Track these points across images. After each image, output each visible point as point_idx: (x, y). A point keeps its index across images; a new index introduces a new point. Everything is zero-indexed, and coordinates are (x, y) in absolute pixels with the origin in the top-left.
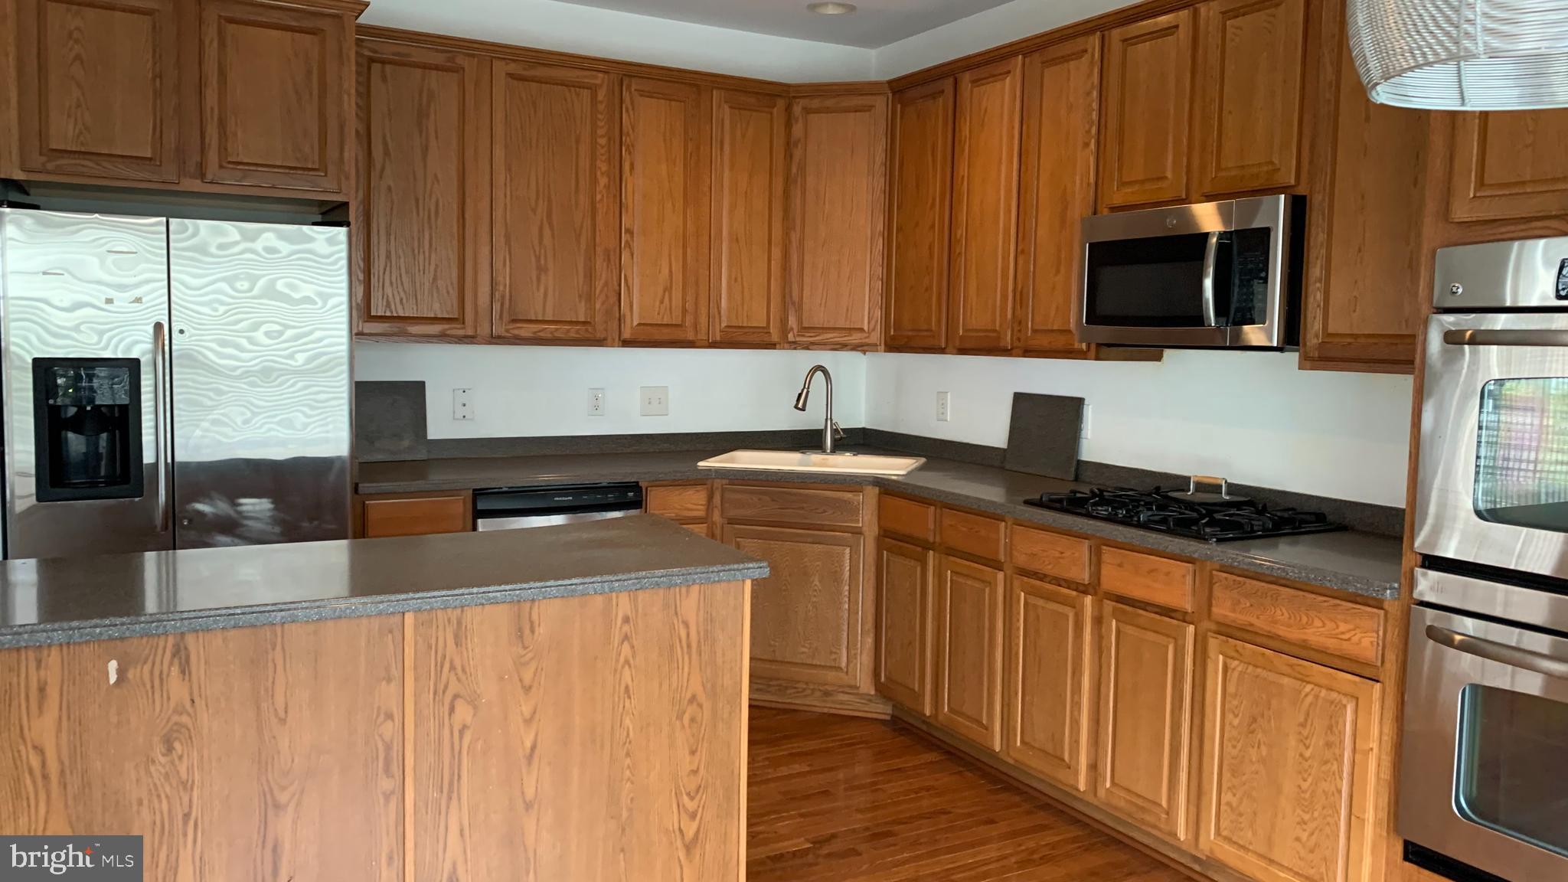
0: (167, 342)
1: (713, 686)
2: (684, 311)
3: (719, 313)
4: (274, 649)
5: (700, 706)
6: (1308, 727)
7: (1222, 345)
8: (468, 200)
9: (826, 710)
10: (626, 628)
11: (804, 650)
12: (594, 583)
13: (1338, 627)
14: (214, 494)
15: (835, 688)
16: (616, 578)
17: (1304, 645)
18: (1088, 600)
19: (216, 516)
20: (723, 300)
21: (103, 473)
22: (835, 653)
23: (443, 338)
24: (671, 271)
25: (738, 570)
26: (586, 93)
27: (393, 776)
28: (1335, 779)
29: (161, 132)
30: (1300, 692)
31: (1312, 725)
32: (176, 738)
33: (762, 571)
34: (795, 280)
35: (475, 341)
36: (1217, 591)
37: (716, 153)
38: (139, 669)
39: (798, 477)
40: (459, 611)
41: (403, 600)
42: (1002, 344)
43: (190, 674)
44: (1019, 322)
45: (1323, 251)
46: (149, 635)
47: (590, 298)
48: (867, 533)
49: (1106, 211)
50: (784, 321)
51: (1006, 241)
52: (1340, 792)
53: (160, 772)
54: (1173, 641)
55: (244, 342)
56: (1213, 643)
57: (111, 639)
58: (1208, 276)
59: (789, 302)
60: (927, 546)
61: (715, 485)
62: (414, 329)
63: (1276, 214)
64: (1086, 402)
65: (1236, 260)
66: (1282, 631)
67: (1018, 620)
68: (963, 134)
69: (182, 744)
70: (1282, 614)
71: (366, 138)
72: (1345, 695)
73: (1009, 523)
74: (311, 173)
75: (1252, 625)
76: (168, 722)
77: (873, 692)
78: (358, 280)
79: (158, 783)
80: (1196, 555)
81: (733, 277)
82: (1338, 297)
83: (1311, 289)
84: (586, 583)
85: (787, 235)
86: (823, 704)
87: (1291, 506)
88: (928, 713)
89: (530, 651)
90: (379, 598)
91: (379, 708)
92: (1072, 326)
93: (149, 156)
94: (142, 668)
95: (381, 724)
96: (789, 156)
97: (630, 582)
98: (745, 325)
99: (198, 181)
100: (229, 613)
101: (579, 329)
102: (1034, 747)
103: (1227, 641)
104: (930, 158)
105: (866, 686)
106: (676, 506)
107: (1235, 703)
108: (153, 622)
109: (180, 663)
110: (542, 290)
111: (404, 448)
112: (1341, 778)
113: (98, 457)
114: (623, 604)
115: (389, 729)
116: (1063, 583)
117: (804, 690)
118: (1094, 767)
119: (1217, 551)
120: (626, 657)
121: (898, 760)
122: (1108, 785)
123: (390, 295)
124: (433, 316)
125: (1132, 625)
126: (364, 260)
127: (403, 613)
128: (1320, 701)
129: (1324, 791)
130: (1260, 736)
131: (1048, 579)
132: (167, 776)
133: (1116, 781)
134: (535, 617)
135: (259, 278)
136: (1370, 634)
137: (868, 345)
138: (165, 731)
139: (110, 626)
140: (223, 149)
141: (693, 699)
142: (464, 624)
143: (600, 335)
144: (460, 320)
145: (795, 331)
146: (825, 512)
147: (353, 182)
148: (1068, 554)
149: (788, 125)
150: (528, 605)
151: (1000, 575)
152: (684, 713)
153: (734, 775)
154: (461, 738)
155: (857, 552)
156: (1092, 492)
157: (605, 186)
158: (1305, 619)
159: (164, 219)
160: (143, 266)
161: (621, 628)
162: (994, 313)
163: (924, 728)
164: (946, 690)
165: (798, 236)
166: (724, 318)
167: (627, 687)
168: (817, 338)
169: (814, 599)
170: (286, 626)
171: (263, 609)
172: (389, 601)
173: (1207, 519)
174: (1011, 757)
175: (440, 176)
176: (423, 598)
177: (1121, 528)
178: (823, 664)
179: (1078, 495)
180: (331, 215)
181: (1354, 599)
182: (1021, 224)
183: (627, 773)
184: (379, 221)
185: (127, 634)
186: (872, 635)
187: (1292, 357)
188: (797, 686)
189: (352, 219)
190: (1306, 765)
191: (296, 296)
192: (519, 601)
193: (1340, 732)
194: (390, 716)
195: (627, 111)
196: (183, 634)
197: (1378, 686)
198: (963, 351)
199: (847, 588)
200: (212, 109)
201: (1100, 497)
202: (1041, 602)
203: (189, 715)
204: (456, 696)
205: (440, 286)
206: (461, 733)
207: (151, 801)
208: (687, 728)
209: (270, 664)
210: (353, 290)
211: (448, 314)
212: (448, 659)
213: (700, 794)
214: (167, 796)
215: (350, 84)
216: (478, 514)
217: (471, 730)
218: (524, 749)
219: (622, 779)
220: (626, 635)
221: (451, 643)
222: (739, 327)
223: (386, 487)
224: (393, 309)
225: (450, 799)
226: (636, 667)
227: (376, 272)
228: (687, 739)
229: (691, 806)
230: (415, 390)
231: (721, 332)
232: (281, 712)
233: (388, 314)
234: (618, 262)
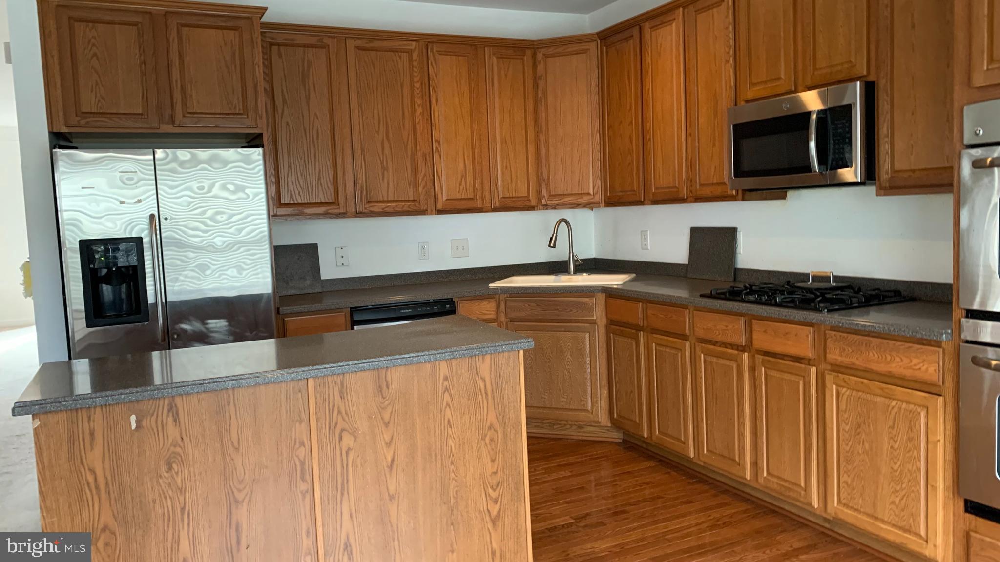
0: (157, 224)
1: (504, 417)
2: (475, 190)
3: (497, 189)
4: (229, 405)
5: (496, 431)
6: (895, 429)
7: (825, 184)
8: (337, 128)
9: (580, 438)
10: (446, 383)
11: (563, 399)
12: (424, 356)
13: (911, 361)
14: (191, 318)
15: (585, 423)
16: (437, 352)
17: (890, 375)
18: (745, 355)
19: (194, 332)
20: (499, 181)
21: (125, 309)
22: (584, 401)
23: (327, 215)
24: (465, 165)
25: (514, 344)
26: (405, 56)
27: (307, 482)
28: (916, 461)
29: (147, 97)
30: (889, 406)
31: (898, 427)
32: (174, 462)
33: (529, 344)
34: (544, 165)
35: (346, 216)
36: (830, 344)
37: (489, 87)
38: (149, 419)
39: (553, 290)
40: (342, 376)
41: (307, 371)
42: (681, 195)
43: (179, 422)
44: (690, 180)
45: (889, 116)
46: (153, 398)
47: (415, 186)
48: (599, 324)
49: (743, 103)
50: (539, 192)
51: (679, 128)
52: (919, 470)
53: (165, 483)
54: (802, 378)
56: (829, 378)
57: (131, 402)
58: (811, 140)
59: (541, 179)
60: (638, 329)
61: (501, 298)
62: (308, 211)
63: (856, 94)
64: (738, 230)
65: (830, 126)
66: (874, 367)
67: (701, 372)
68: (647, 63)
69: (178, 466)
70: (874, 355)
71: (271, 93)
72: (920, 406)
73: (691, 310)
74: (238, 116)
75: (854, 364)
76: (168, 451)
77: (610, 425)
78: (273, 182)
79: (165, 490)
80: (814, 321)
81: (505, 165)
82: (899, 145)
83: (881, 142)
84: (418, 356)
85: (537, 136)
86: (579, 434)
87: (877, 287)
88: (646, 436)
89: (387, 400)
90: (291, 370)
91: (296, 439)
92: (726, 180)
93: (141, 112)
94: (150, 419)
95: (298, 448)
96: (536, 86)
97: (447, 354)
98: (514, 196)
99: (171, 126)
100: (200, 383)
101: (410, 205)
102: (716, 453)
103: (838, 376)
104: (627, 80)
105: (605, 420)
106: (477, 312)
107: (846, 416)
108: (155, 390)
109: (173, 416)
110: (386, 181)
111: (306, 286)
112: (920, 461)
113: (121, 300)
114: (443, 369)
115: (302, 452)
116: (729, 346)
117: (565, 425)
118: (755, 464)
119: (828, 317)
120: (447, 401)
121: (627, 467)
122: (765, 474)
123: (292, 190)
124: (319, 202)
125: (775, 370)
126: (274, 170)
127: (307, 379)
128: (902, 411)
129: (908, 470)
130: (863, 436)
131: (719, 344)
132: (170, 485)
133: (771, 471)
134: (389, 379)
136: (933, 365)
137: (594, 203)
138: (167, 457)
139: (130, 393)
140: (184, 104)
141: (491, 427)
142: (345, 385)
143: (423, 207)
144: (336, 203)
145: (546, 197)
146: (571, 311)
147: (264, 120)
148: (730, 327)
149: (535, 66)
150: (384, 371)
151: (687, 344)
152: (486, 436)
153: (521, 475)
154: (347, 456)
155: (594, 336)
156: (745, 286)
157: (421, 114)
158: (889, 358)
159: (152, 150)
160: (141, 182)
161: (443, 384)
162: (674, 175)
163: (644, 446)
164: (657, 420)
165: (545, 137)
166: (500, 192)
167: (449, 421)
168: (559, 202)
169: (568, 367)
170: (235, 390)
171: (220, 380)
172: (297, 372)
173: (821, 298)
174: (701, 461)
175: (318, 114)
176: (318, 369)
177: (764, 307)
178: (576, 408)
179: (736, 289)
180: (253, 141)
181: (921, 342)
182: (688, 117)
183: (452, 475)
184: (283, 144)
185: (140, 398)
186: (607, 388)
187: (871, 190)
188: (561, 423)
189: (265, 143)
190: (896, 454)
192: (378, 369)
193: (917, 431)
194: (302, 444)
195: (432, 65)
196: (173, 397)
197: (941, 399)
198: (655, 202)
199: (588, 359)
200: (176, 81)
201: (751, 290)
202: (715, 360)
203: (180, 446)
204: (343, 430)
205: (322, 182)
206: (347, 453)
207: (161, 501)
208: (488, 445)
209: (227, 414)
210: (269, 187)
211: (329, 200)
212: (336, 407)
213: (499, 487)
214: (170, 497)
215: (259, 59)
216: (354, 323)
217: (353, 451)
218: (387, 462)
219: (449, 479)
220: (446, 388)
221: (337, 397)
222: (510, 197)
223: (296, 309)
224: (295, 199)
225: (342, 494)
226: (453, 407)
227: (283, 176)
228: (489, 452)
229: (494, 494)
230: (312, 249)
231: (499, 201)
232: (236, 444)
233: (292, 202)
234: (431, 161)
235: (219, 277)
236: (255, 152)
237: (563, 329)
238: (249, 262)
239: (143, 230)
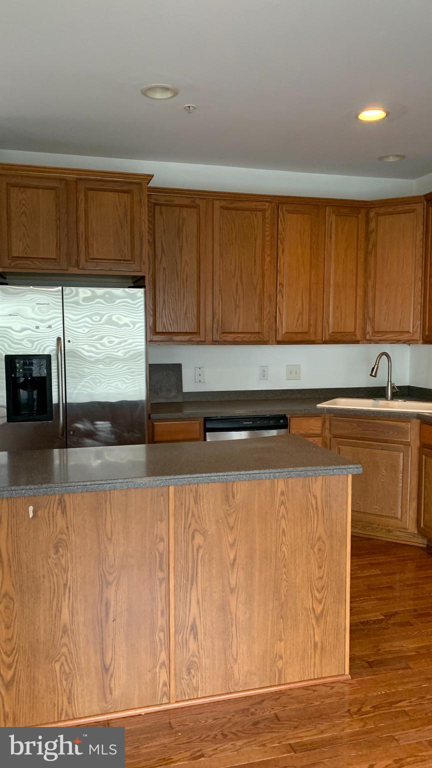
0: (63, 346)
1: (331, 532)
2: (310, 325)
3: (328, 325)
4: (106, 503)
5: (324, 542)
8: (202, 273)
9: (389, 540)
10: (283, 498)
11: (376, 507)
12: (265, 473)
14: (84, 419)
15: (394, 528)
16: (277, 471)
19: (86, 430)
20: (330, 318)
21: (35, 409)
22: (394, 510)
23: (190, 342)
24: (303, 304)
25: (344, 469)
26: (260, 214)
27: (164, 571)
29: (60, 246)
32: (60, 546)
33: (358, 469)
34: (370, 306)
35: (205, 343)
37: (328, 240)
38: (43, 510)
39: (372, 413)
40: (196, 486)
41: (169, 479)
43: (66, 514)
46: (47, 494)
47: (261, 320)
48: (413, 445)
50: (364, 329)
53: (53, 563)
55: (99, 346)
57: (30, 496)
59: (367, 318)
61: (326, 417)
62: (176, 338)
69: (63, 550)
71: (153, 244)
74: (128, 262)
76: (56, 537)
77: (416, 532)
78: (151, 315)
79: (52, 568)
81: (335, 307)
84: (261, 473)
85: (366, 282)
86: (387, 536)
89: (232, 508)
90: (156, 477)
91: (157, 535)
93: (55, 257)
95: (158, 543)
96: (367, 239)
97: (285, 473)
98: (342, 331)
99: (76, 268)
100: (84, 484)
101: (255, 337)
105: (412, 528)
106: (306, 427)
108: (48, 488)
109: (62, 509)
110: (237, 316)
111: (172, 397)
113: (33, 400)
114: (281, 485)
115: (161, 546)
117: (377, 528)
120: (283, 513)
123: (165, 322)
124: (185, 331)
126: (153, 304)
127: (169, 487)
132: (56, 564)
134: (235, 490)
135: (104, 315)
137: (413, 340)
138: (55, 542)
139: (29, 489)
140: (87, 253)
141: (319, 539)
142: (199, 493)
143: (266, 339)
144: (197, 333)
145: (371, 333)
146: (388, 432)
147: (147, 265)
149: (367, 223)
150: (231, 484)
152: (315, 546)
153: (343, 582)
154: (198, 552)
155: (407, 455)
157: (269, 262)
159: (60, 288)
160: (52, 311)
161: (280, 498)
165: (372, 282)
166: (331, 328)
167: (283, 530)
168: (383, 337)
169: (383, 480)
170: (112, 491)
171: (100, 483)
172: (161, 480)
175: (188, 261)
176: (178, 479)
178: (387, 515)
180: (137, 282)
183: (284, 576)
184: (160, 284)
185: (37, 494)
186: (416, 501)
188: (373, 526)
189: (147, 284)
191: (121, 323)
192: (226, 482)
194: (162, 539)
195: (281, 221)
196: (63, 495)
199: (401, 475)
200: (82, 233)
203: (66, 534)
204: (195, 530)
205: (188, 316)
206: (198, 550)
207: (49, 576)
208: (317, 554)
209: (104, 510)
210: (148, 320)
211: (192, 330)
212: (191, 511)
213: (324, 590)
214: (56, 575)
215: (145, 217)
216: (207, 430)
217: (203, 549)
218: (230, 560)
219: (281, 579)
220: (283, 502)
221: (192, 502)
222: (339, 332)
223: (162, 415)
224: (167, 329)
225: (192, 584)
226: (288, 518)
227: (159, 312)
228: (317, 560)
229: (318, 596)
230: (177, 368)
231: (329, 335)
232: (109, 535)
233: (164, 331)
234: (275, 301)
235: (106, 387)
236: (139, 291)
237: (380, 448)
238: (130, 377)
239: (52, 351)
